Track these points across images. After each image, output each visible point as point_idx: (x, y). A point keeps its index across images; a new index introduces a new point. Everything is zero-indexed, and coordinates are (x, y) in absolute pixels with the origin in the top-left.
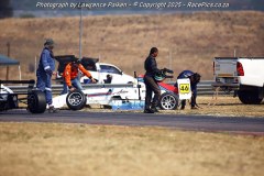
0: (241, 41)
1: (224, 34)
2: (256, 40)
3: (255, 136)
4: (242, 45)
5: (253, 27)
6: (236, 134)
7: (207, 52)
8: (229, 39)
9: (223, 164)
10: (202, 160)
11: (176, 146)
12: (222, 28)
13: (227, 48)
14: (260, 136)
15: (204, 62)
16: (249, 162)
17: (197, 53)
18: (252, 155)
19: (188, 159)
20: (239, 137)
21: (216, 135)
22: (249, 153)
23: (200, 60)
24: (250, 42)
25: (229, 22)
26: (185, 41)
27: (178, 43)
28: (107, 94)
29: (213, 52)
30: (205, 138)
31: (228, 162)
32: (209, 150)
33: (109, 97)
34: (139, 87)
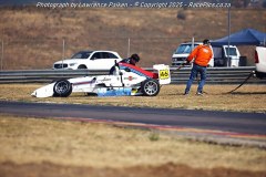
0: (68, 33)
1: (53, 26)
2: (83, 32)
3: (83, 122)
4: (69, 36)
5: (81, 20)
6: (65, 120)
7: (37, 43)
8: (58, 30)
9: (53, 148)
10: (33, 144)
11: (8, 131)
12: (51, 20)
13: (56, 39)
14: (87, 122)
15: (34, 52)
16: (78, 146)
17: (27, 43)
18: (80, 140)
19: (20, 144)
20: (68, 123)
21: (46, 121)
22: (78, 137)
23: (30, 50)
24: (78, 34)
25: (58, 15)
26: (17, 32)
27: (9, 34)
28: (91, 82)
29: (43, 43)
30: (35, 124)
31: (57, 146)
32: (39, 135)
33: (93, 85)
34: (121, 74)
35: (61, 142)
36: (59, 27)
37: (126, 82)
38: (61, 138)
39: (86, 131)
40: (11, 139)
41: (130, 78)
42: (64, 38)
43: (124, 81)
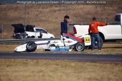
0: (109, 15)
1: (100, 12)
3: (116, 64)
4: (109, 17)
5: (115, 8)
6: (106, 63)
8: (103, 14)
10: (88, 77)
12: (99, 9)
13: (102, 19)
14: (118, 64)
18: (114, 74)
19: (81, 76)
20: (108, 65)
25: (103, 6)
26: (80, 15)
27: (76, 17)
28: (47, 44)
30: (90, 65)
31: (102, 78)
34: (64, 39)
35: (104, 75)
36: (104, 12)
37: (66, 44)
38: (104, 73)
39: (118, 69)
40: (76, 74)
41: (69, 42)
42: (107, 18)
43: (65, 43)
